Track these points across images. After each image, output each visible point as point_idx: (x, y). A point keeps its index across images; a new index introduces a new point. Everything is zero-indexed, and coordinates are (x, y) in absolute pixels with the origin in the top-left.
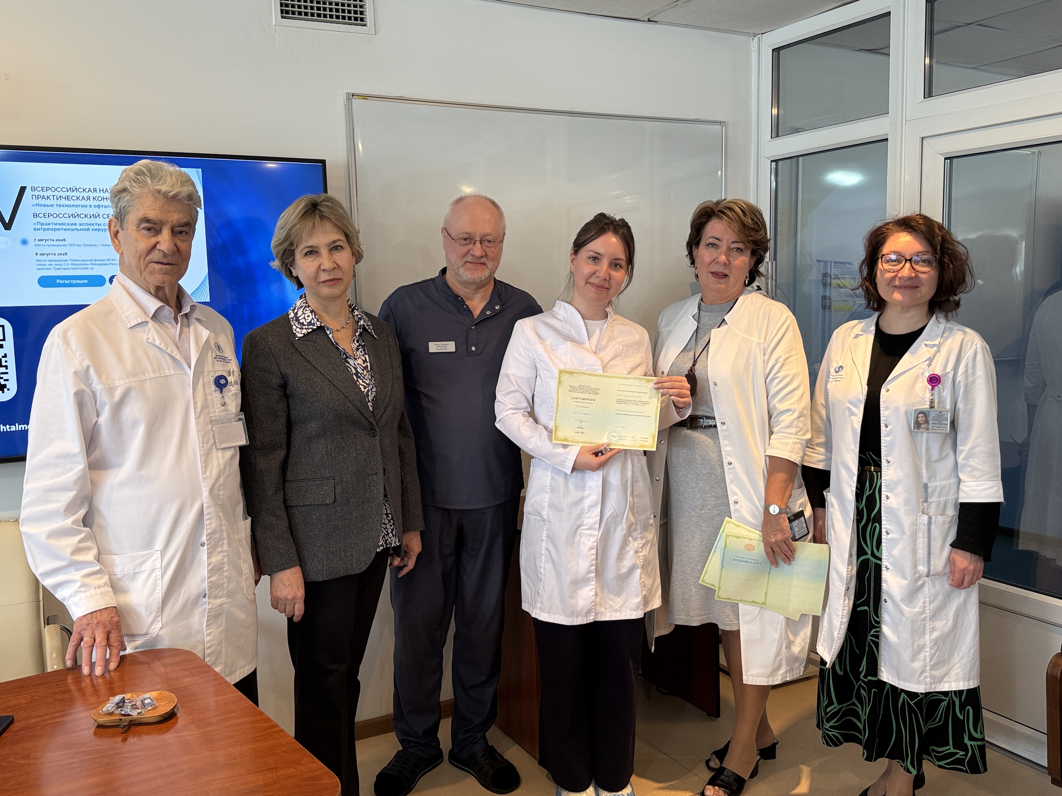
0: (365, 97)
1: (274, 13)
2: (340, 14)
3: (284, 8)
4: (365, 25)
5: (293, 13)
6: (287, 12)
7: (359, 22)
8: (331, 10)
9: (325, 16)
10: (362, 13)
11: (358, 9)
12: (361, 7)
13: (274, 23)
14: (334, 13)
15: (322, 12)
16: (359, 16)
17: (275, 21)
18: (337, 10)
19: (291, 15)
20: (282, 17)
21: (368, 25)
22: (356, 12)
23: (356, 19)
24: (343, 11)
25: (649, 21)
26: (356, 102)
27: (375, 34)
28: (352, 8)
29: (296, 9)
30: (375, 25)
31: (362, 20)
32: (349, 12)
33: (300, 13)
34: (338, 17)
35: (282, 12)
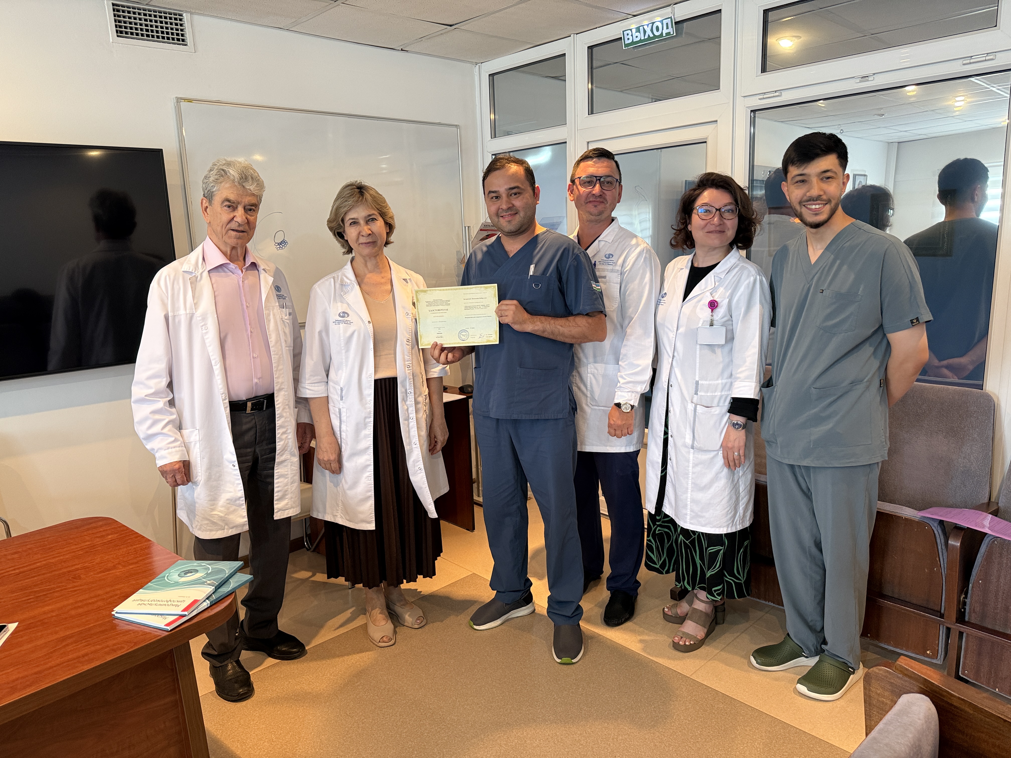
0: (190, 101)
1: (110, 33)
2: (165, 35)
3: (118, 29)
4: (186, 45)
5: (126, 33)
6: (121, 32)
7: (181, 42)
8: (157, 32)
9: (153, 36)
10: (182, 35)
11: (180, 32)
12: (182, 30)
13: (111, 41)
14: (160, 35)
15: (150, 33)
16: (180, 37)
17: (112, 38)
18: (163, 33)
19: (124, 35)
20: (118, 36)
21: (189, 45)
22: (178, 35)
23: (178, 40)
24: (167, 33)
25: (402, 50)
26: (183, 104)
27: (195, 52)
28: (175, 31)
29: (129, 30)
30: (194, 45)
31: (183, 40)
32: (172, 34)
33: (132, 34)
34: (163, 38)
35: (117, 31)
